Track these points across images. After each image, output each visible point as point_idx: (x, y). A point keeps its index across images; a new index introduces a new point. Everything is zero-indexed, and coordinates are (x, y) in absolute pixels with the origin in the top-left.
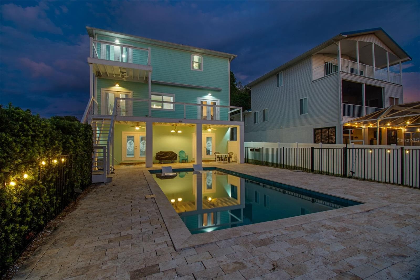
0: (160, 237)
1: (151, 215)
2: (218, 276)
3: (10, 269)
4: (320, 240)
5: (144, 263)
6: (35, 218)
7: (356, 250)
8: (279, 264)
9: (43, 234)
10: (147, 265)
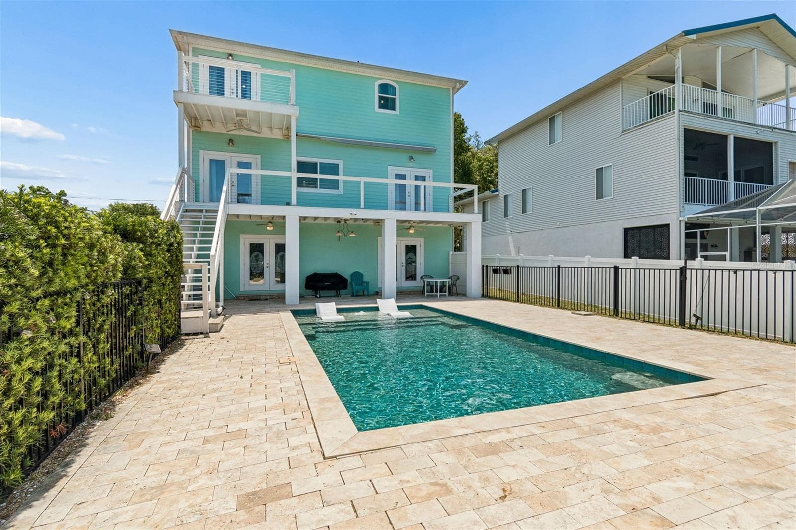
0: (299, 435)
1: (287, 395)
2: (397, 506)
3: (15, 492)
4: (604, 448)
5: (265, 481)
6: (69, 399)
7: (673, 469)
8: (516, 488)
9: (83, 427)
10: (271, 485)
